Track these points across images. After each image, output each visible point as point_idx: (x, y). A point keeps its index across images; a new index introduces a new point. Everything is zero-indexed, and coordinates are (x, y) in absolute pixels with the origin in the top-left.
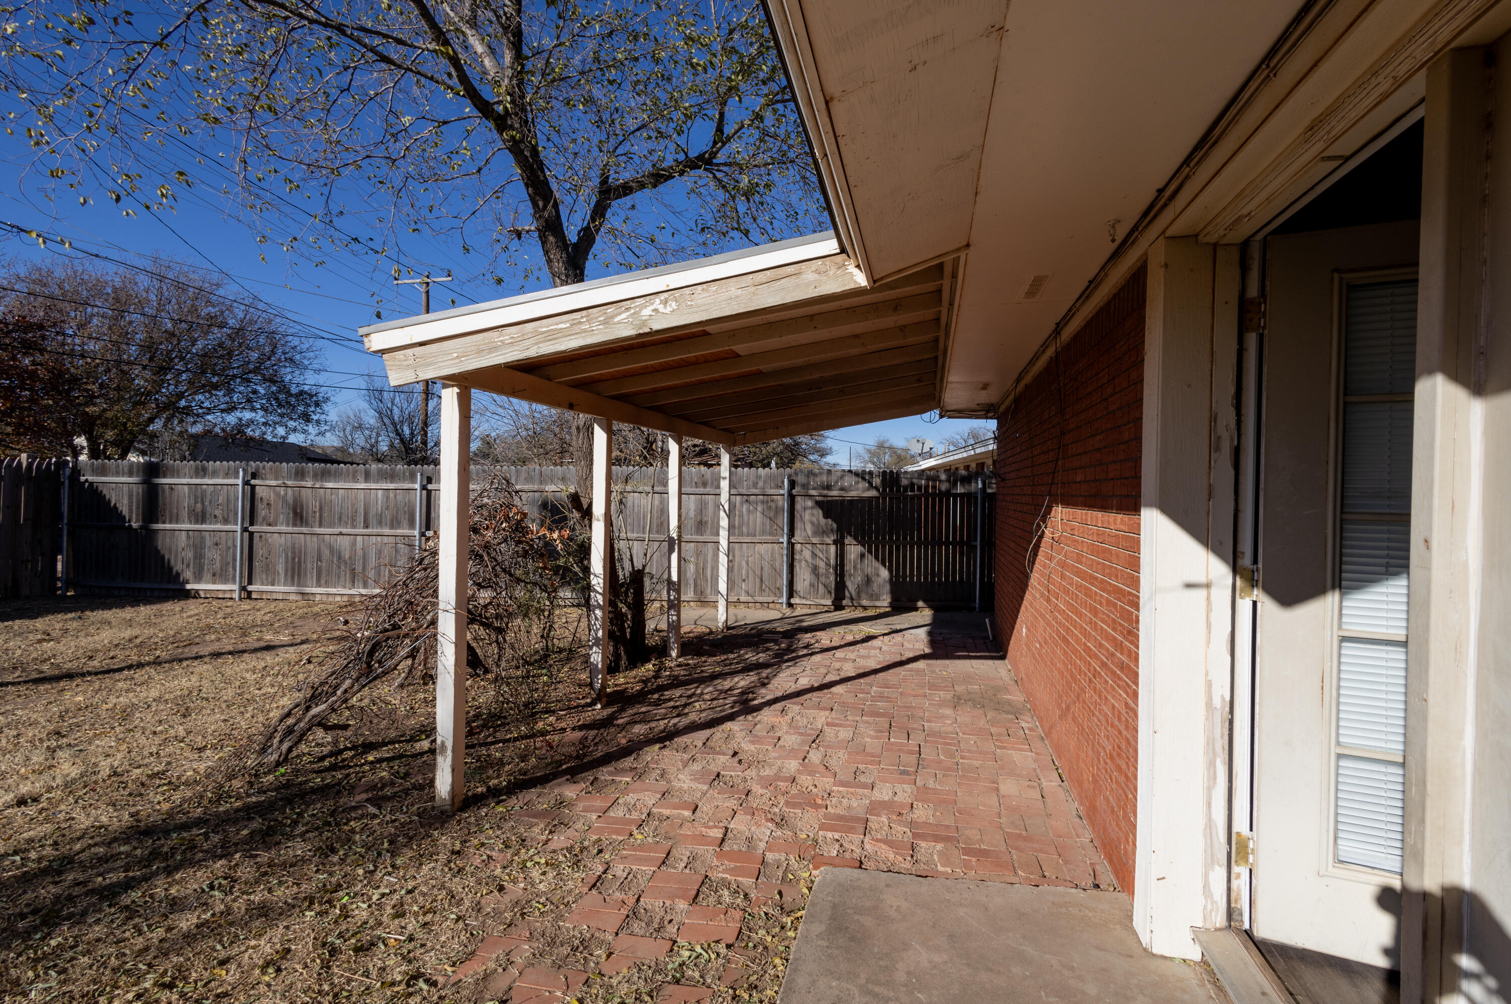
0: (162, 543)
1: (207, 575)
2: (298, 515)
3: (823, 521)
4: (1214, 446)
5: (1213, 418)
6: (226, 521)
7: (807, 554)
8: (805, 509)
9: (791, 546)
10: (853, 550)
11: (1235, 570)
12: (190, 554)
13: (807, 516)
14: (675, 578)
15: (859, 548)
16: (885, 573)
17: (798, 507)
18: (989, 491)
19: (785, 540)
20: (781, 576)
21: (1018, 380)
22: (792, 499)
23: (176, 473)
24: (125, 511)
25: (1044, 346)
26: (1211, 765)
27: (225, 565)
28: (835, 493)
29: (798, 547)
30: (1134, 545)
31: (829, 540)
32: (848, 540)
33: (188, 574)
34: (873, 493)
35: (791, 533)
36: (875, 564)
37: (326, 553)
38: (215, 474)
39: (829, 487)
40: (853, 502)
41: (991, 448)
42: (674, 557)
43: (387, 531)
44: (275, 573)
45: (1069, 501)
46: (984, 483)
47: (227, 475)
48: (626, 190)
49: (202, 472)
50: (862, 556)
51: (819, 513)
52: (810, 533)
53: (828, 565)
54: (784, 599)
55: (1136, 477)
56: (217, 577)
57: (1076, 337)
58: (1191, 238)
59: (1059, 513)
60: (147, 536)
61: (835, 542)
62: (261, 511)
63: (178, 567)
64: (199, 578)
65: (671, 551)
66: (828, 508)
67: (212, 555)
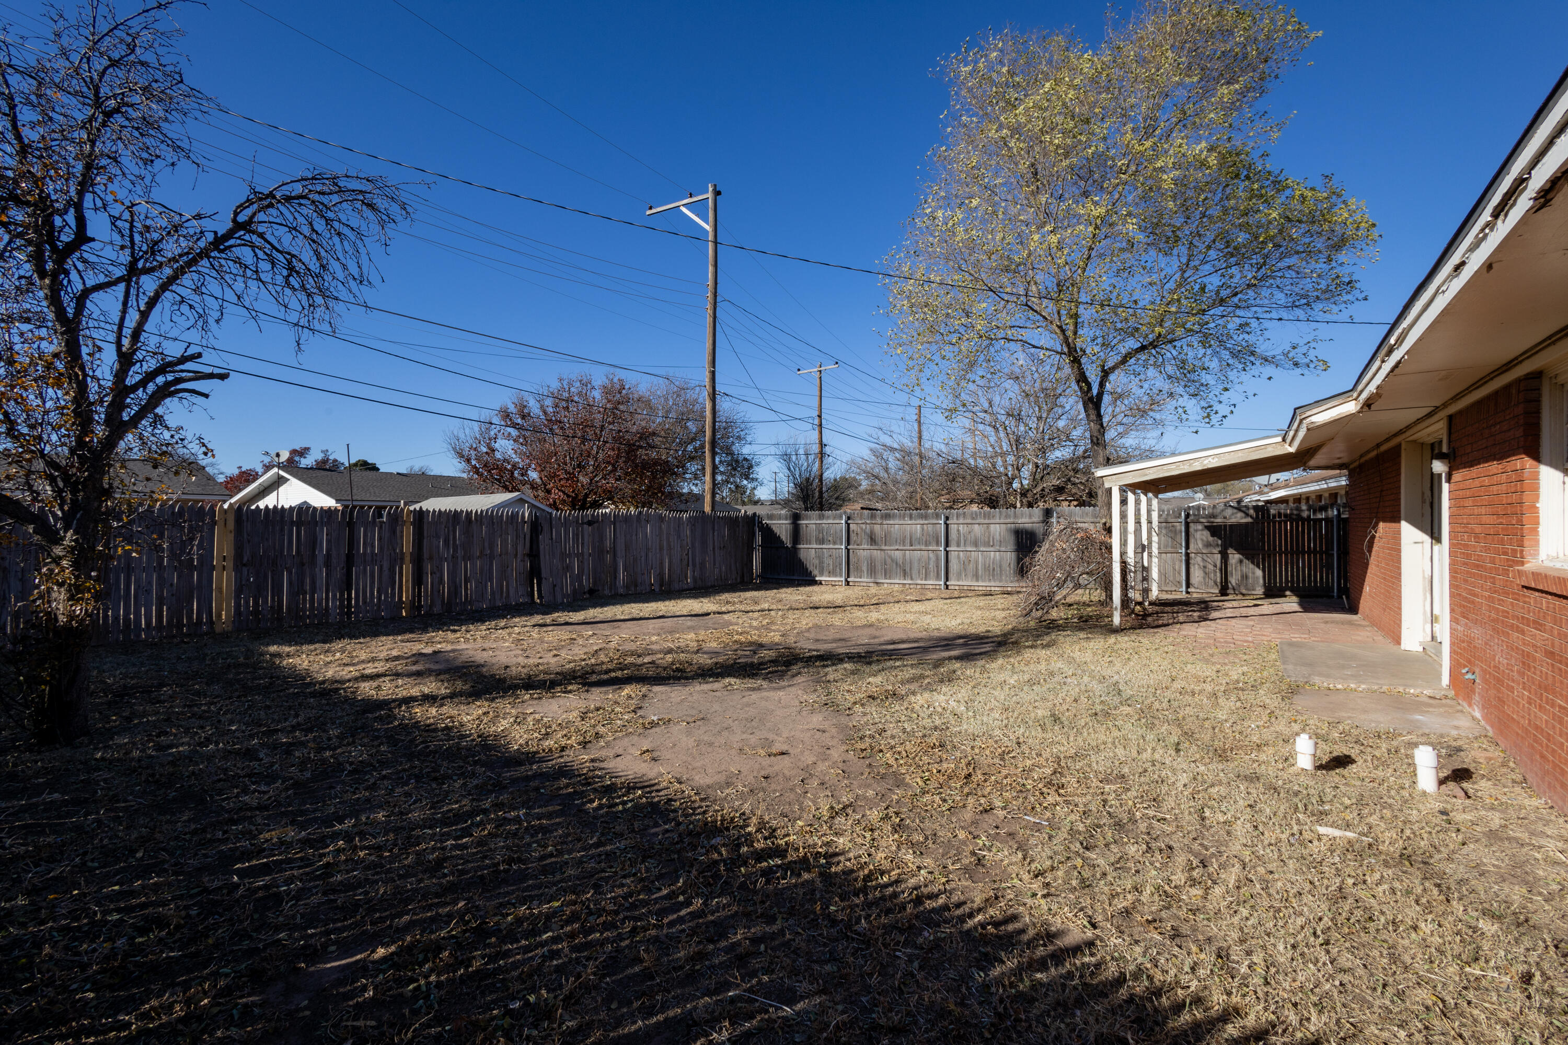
0: (802, 555)
1: (826, 573)
2: (872, 540)
3: (1211, 539)
4: (1424, 502)
5: (1423, 494)
6: (835, 543)
7: (1199, 559)
8: (1196, 531)
9: (1187, 555)
10: (1234, 557)
11: (1432, 537)
12: (816, 562)
13: (1198, 535)
14: (1146, 564)
15: (1238, 556)
16: (1259, 573)
17: (1191, 530)
18: (1343, 516)
19: (1183, 550)
20: (1179, 573)
21: (1361, 456)
22: (1187, 525)
23: (807, 518)
24: (783, 538)
25: (1373, 449)
26: (1425, 595)
27: (835, 567)
28: (1219, 520)
29: (1192, 555)
30: (1399, 533)
31: (1216, 551)
32: (1230, 551)
33: (815, 572)
34: (1249, 520)
35: (1187, 547)
36: (1251, 566)
37: (889, 561)
38: (828, 518)
39: (1214, 516)
40: (1233, 527)
41: (1344, 483)
42: (1145, 554)
43: (923, 547)
44: (862, 571)
45: (1384, 521)
46: (1339, 511)
47: (834, 518)
48: (1113, 369)
49: (821, 517)
50: (1241, 561)
51: (1207, 533)
52: (1200, 546)
53: (1215, 566)
54: (1184, 589)
55: (1399, 511)
56: (831, 573)
57: (1386, 452)
58: (1415, 441)
59: (1381, 525)
60: (794, 551)
61: (1220, 552)
62: (853, 537)
63: (810, 568)
64: (822, 574)
65: (1143, 551)
66: (1214, 530)
67: (828, 562)
